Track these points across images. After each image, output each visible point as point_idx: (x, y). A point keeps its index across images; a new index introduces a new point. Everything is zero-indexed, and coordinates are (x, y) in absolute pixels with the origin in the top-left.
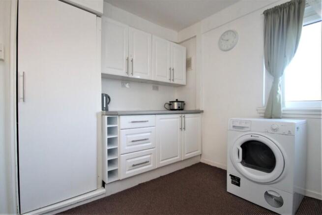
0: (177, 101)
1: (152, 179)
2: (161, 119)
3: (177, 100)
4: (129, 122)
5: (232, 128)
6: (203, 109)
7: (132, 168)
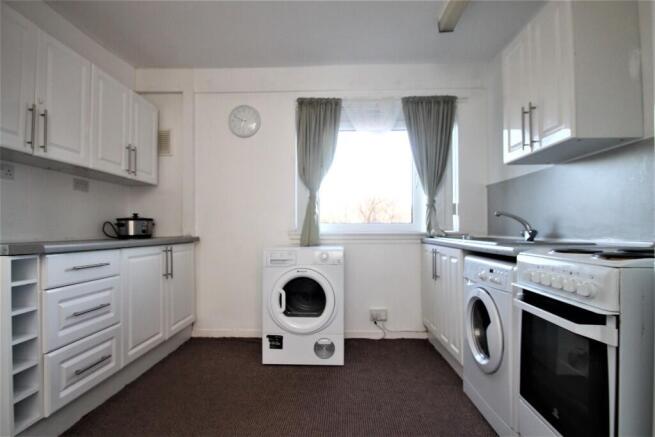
0: (135, 218)
1: (107, 397)
2: (130, 257)
3: (135, 215)
4: (67, 270)
5: (269, 263)
6: (197, 235)
7: (76, 379)
